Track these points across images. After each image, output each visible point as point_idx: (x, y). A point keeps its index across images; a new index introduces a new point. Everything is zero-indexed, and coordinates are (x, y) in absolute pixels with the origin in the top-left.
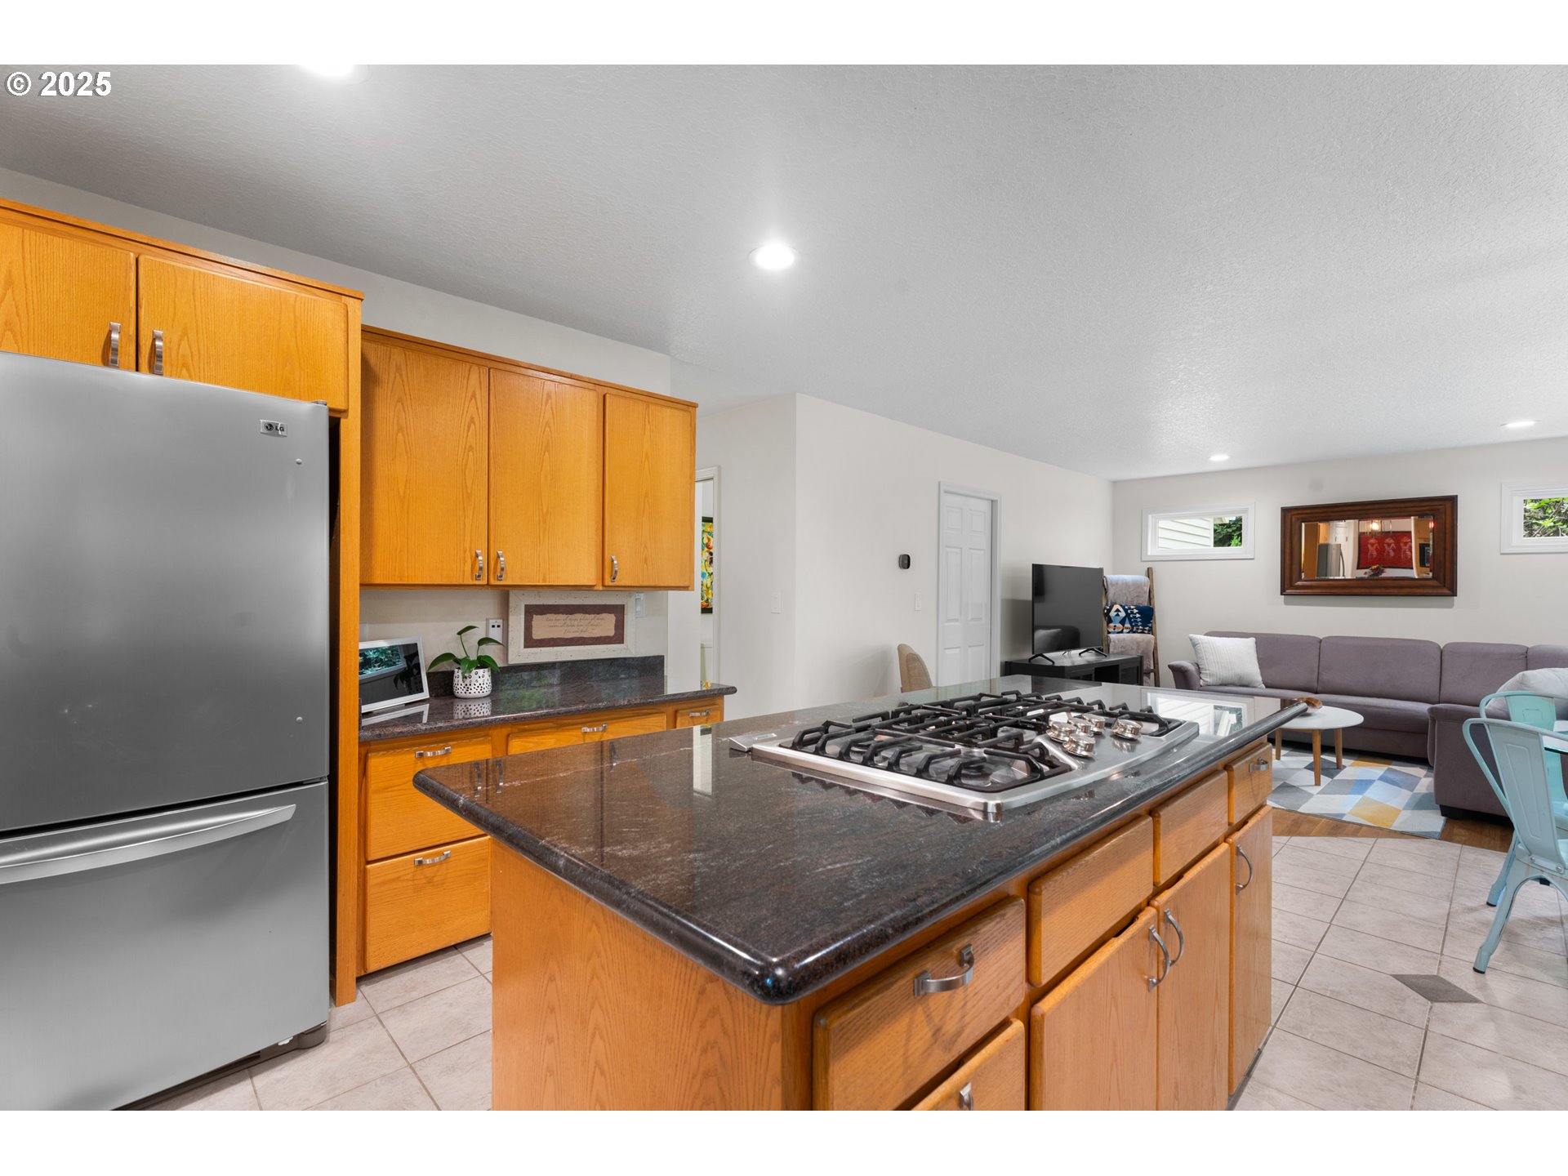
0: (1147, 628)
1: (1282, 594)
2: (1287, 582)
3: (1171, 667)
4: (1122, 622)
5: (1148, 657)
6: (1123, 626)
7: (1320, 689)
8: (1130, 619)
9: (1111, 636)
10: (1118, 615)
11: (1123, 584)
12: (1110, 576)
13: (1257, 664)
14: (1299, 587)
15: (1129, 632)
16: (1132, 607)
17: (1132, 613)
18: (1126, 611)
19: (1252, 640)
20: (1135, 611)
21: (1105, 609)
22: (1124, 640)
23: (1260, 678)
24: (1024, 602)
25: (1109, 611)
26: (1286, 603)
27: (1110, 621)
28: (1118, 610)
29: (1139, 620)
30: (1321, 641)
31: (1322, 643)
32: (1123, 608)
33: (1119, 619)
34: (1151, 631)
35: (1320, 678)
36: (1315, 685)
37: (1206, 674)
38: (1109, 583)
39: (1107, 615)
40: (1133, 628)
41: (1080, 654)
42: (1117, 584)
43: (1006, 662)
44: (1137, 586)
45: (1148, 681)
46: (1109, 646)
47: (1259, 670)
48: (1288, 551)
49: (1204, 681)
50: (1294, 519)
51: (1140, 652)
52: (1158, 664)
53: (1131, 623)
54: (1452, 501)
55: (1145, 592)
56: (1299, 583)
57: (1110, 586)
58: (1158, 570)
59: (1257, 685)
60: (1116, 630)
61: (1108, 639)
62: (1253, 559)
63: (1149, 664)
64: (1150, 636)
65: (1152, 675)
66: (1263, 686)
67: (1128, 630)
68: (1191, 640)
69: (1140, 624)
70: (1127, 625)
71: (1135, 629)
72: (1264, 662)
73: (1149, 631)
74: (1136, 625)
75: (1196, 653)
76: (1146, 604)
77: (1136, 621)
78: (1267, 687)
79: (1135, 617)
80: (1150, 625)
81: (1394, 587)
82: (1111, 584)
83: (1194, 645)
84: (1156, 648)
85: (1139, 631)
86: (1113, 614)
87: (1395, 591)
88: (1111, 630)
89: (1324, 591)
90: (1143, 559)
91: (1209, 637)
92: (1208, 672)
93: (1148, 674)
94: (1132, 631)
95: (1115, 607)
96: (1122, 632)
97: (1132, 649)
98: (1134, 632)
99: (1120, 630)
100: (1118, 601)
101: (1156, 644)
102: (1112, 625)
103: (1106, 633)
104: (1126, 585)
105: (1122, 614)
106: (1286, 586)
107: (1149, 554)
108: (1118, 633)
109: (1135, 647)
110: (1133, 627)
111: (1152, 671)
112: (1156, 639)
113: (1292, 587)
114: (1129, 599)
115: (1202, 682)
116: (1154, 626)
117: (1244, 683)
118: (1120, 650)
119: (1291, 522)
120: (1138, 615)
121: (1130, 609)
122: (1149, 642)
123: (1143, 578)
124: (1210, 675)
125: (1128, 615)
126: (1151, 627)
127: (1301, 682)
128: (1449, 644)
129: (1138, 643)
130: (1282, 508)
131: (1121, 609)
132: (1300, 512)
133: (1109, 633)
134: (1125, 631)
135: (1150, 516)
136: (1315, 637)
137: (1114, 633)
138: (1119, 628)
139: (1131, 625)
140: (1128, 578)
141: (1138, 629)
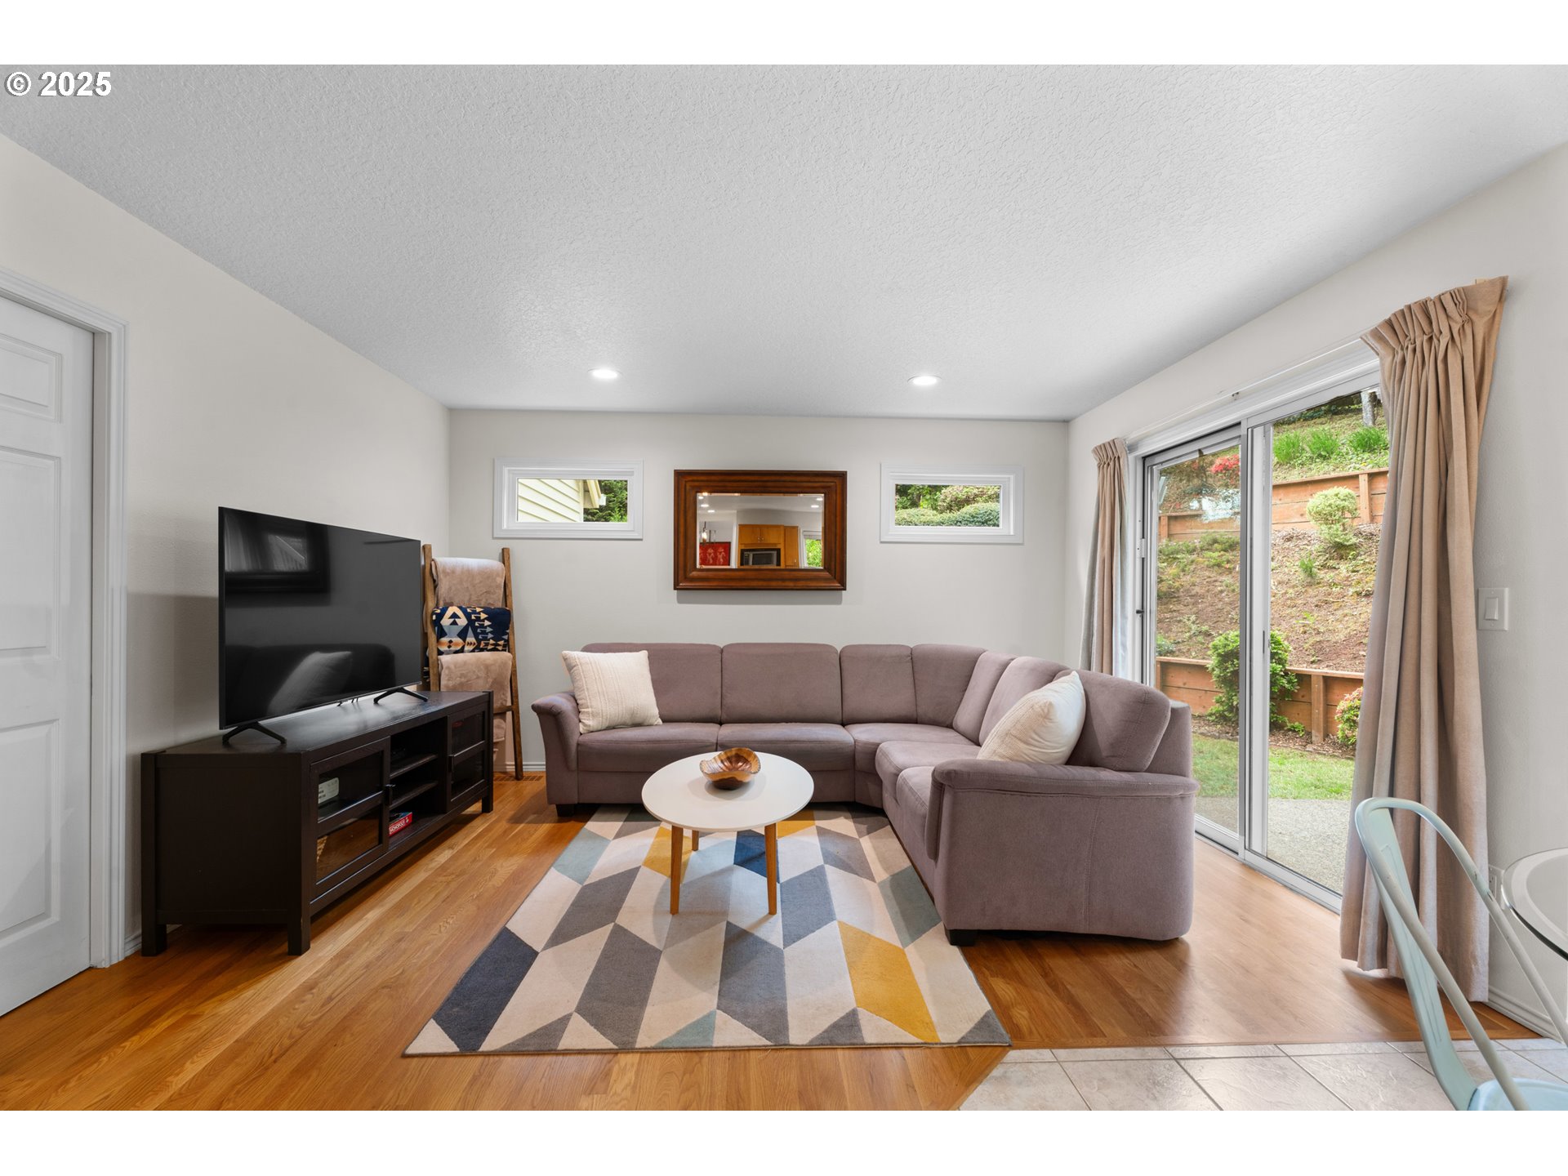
0: (502, 642)
1: (675, 589)
2: (681, 572)
3: (536, 708)
4: (463, 634)
5: (502, 687)
6: (464, 640)
7: (724, 717)
8: (474, 629)
9: (444, 659)
10: (454, 623)
11: (462, 572)
12: (443, 559)
13: (652, 690)
14: (693, 579)
15: (473, 651)
16: (478, 610)
17: (478, 619)
18: (468, 616)
19: (644, 654)
20: (483, 616)
21: (433, 613)
22: (465, 663)
23: (655, 711)
24: (204, 600)
25: (440, 616)
26: (680, 601)
27: (441, 633)
28: (454, 616)
29: (489, 629)
30: (722, 651)
31: (724, 653)
32: (464, 611)
33: (457, 629)
34: (507, 647)
35: (724, 702)
36: (719, 712)
37: (588, 713)
38: (440, 569)
39: (437, 623)
40: (479, 644)
41: (376, 700)
42: (453, 572)
43: (145, 756)
44: (486, 575)
45: (503, 725)
46: (439, 675)
47: (654, 699)
48: (682, 530)
49: (585, 725)
50: (688, 488)
51: (490, 680)
52: (517, 697)
53: (476, 635)
54: (841, 476)
55: (498, 586)
56: (694, 574)
57: (441, 576)
58: (518, 550)
59: (651, 721)
60: (453, 648)
61: (438, 663)
62: (641, 540)
63: (503, 699)
64: (506, 654)
65: (509, 714)
66: (660, 721)
67: (471, 648)
68: (565, 659)
69: (490, 636)
70: (471, 639)
71: (482, 645)
72: (661, 685)
73: (504, 646)
74: (485, 639)
75: (573, 681)
76: (499, 604)
77: (484, 632)
78: (664, 721)
79: (482, 626)
80: (506, 637)
81: (791, 580)
82: (444, 572)
83: (570, 667)
84: (514, 673)
85: (490, 647)
86: (446, 621)
87: (791, 584)
88: (444, 648)
89: (721, 584)
90: (495, 536)
91: (589, 654)
92: (590, 710)
93: (502, 714)
94: (477, 649)
95: (451, 611)
96: (462, 651)
97: (478, 677)
98: (482, 650)
99: (459, 648)
100: (456, 601)
101: (514, 666)
102: (445, 640)
103: (435, 652)
104: (469, 574)
105: (462, 621)
106: (680, 579)
107: (505, 527)
108: (456, 652)
109: (482, 674)
110: (479, 641)
111: (509, 709)
112: (514, 658)
113: (687, 579)
114: (474, 598)
115: (582, 728)
116: (511, 637)
117: (638, 720)
118: (458, 680)
119: (685, 489)
120: (487, 623)
121: (474, 612)
122: (504, 664)
123: (495, 564)
124: (594, 715)
125: (471, 622)
126: (507, 641)
127: (703, 710)
128: (846, 647)
129: (487, 667)
130: (675, 471)
131: (460, 613)
132: (695, 478)
133: (440, 653)
134: (466, 648)
135: (506, 470)
136: (715, 646)
137: (448, 653)
138: (457, 644)
139: (476, 638)
140: (473, 563)
141: (487, 644)
